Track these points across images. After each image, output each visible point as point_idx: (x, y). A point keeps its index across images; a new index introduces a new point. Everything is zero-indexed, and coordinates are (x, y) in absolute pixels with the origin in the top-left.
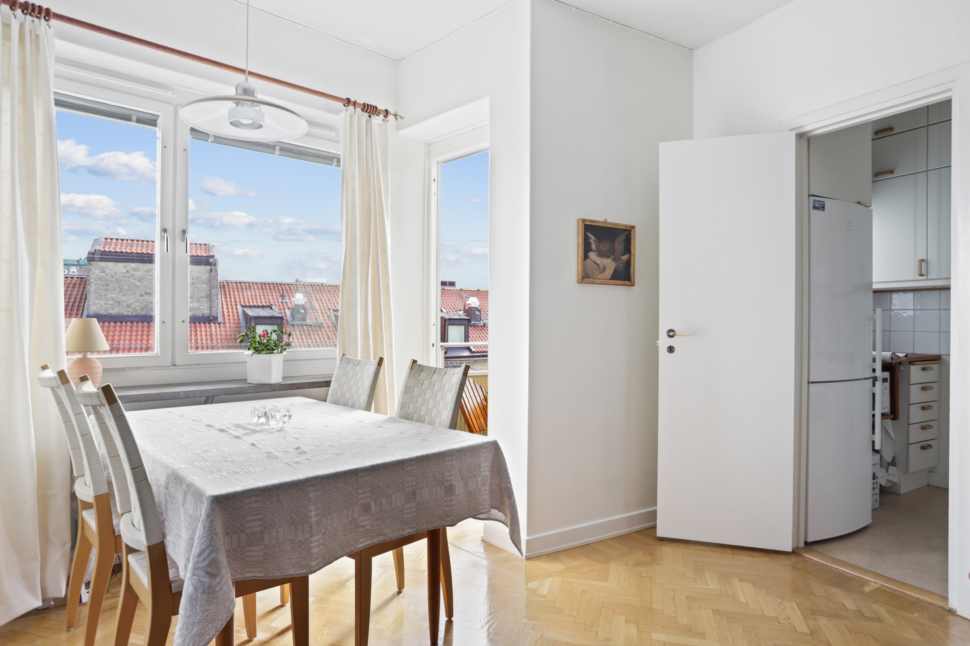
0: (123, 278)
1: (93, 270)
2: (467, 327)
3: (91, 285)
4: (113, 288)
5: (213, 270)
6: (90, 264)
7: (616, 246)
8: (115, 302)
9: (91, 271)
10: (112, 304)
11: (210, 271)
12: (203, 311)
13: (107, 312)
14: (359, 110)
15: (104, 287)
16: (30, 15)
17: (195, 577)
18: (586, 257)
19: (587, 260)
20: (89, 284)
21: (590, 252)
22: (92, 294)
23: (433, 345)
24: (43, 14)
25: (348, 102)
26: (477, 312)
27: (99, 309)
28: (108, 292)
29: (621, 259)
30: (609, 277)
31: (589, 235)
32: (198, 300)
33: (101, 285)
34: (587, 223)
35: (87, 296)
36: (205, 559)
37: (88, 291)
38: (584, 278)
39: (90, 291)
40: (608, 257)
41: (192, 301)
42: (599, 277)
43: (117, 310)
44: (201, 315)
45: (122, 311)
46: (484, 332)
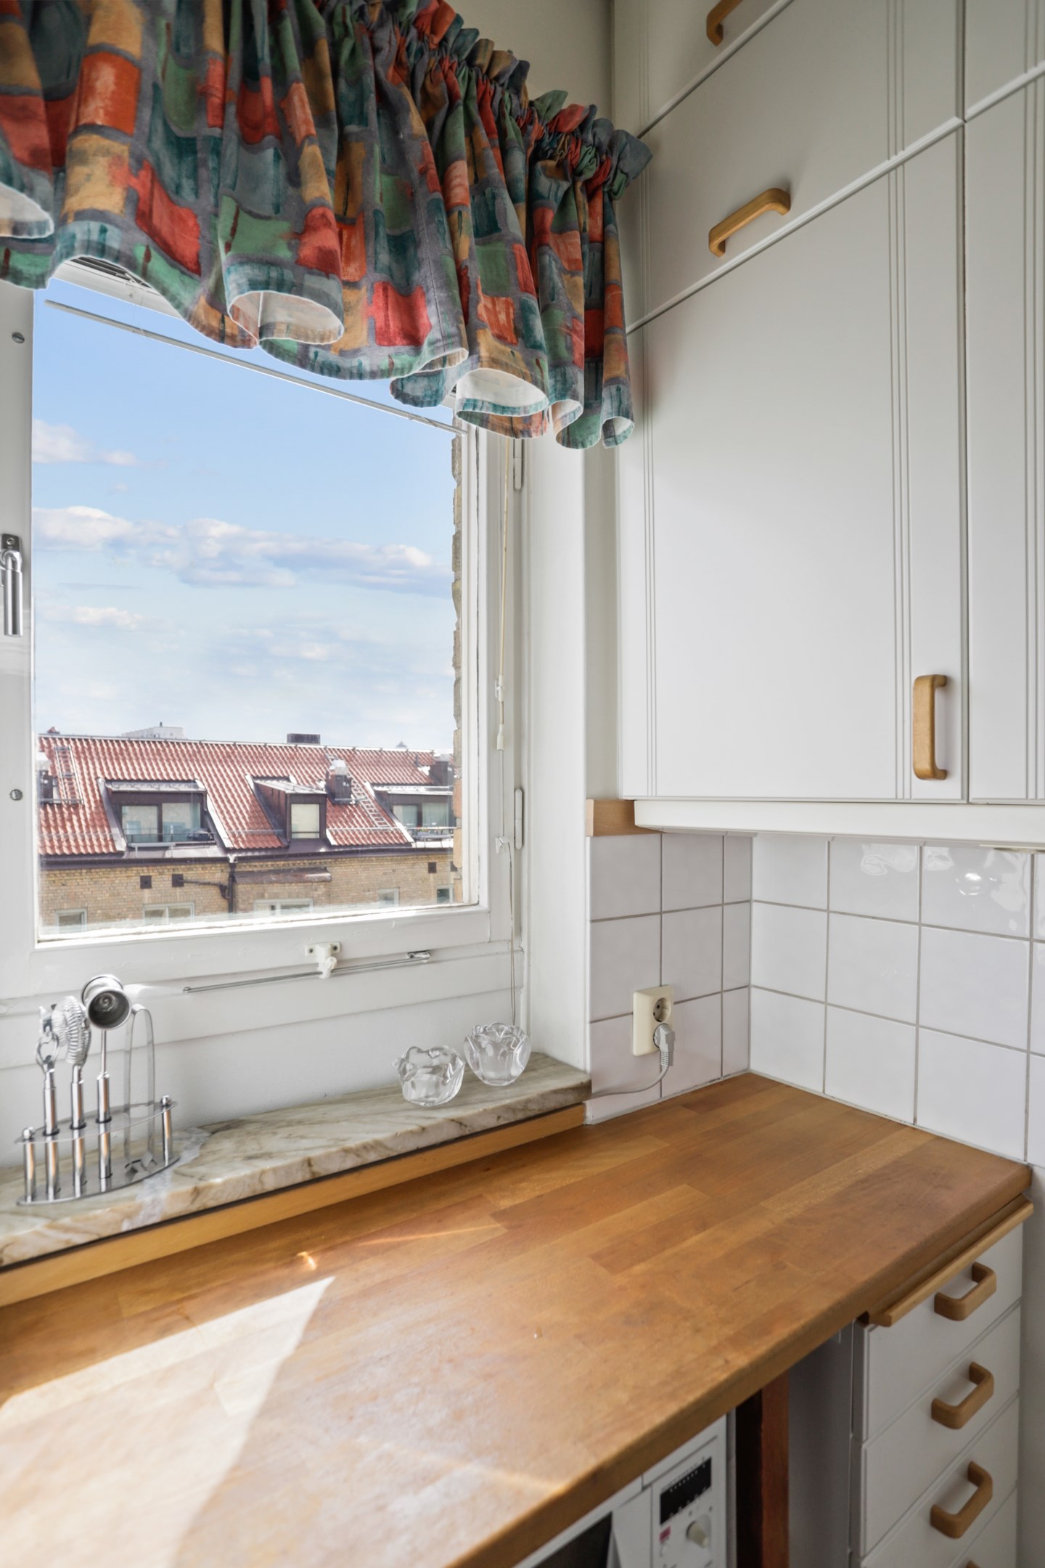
2: (325, 806)
26: (344, 784)
46: (354, 814)
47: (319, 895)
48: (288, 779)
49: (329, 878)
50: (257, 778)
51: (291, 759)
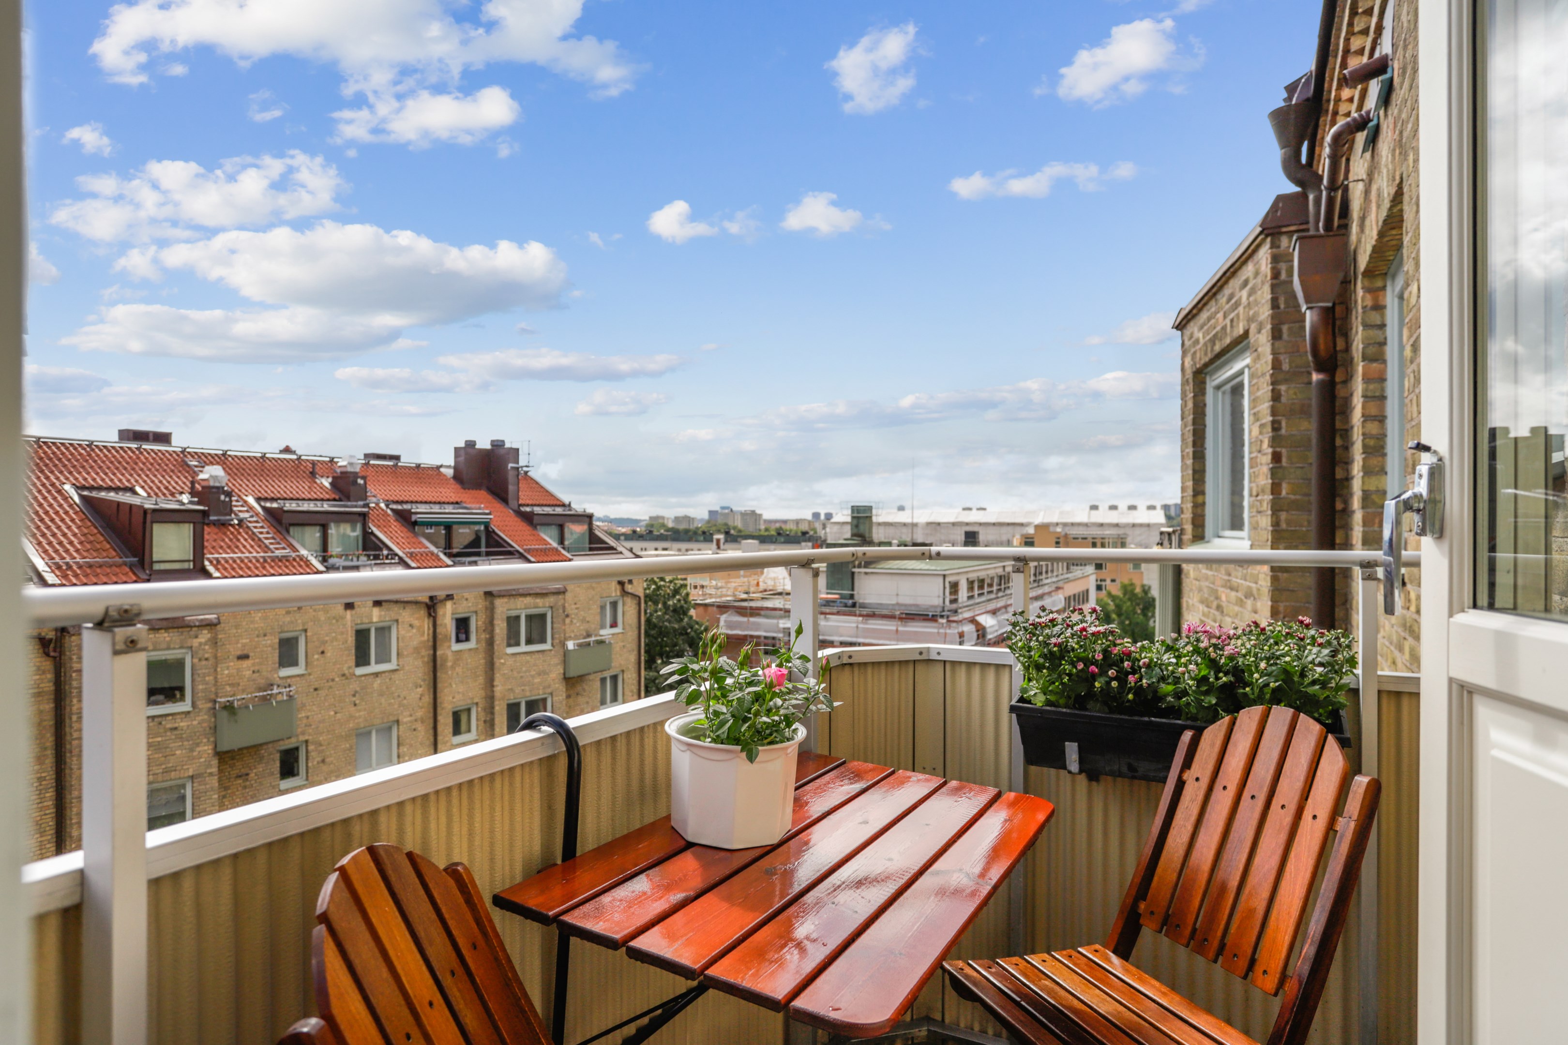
2: (199, 527)
26: (222, 497)
46: (239, 537)
47: (200, 644)
48: (132, 490)
49: (215, 621)
50: (84, 488)
51: (133, 464)
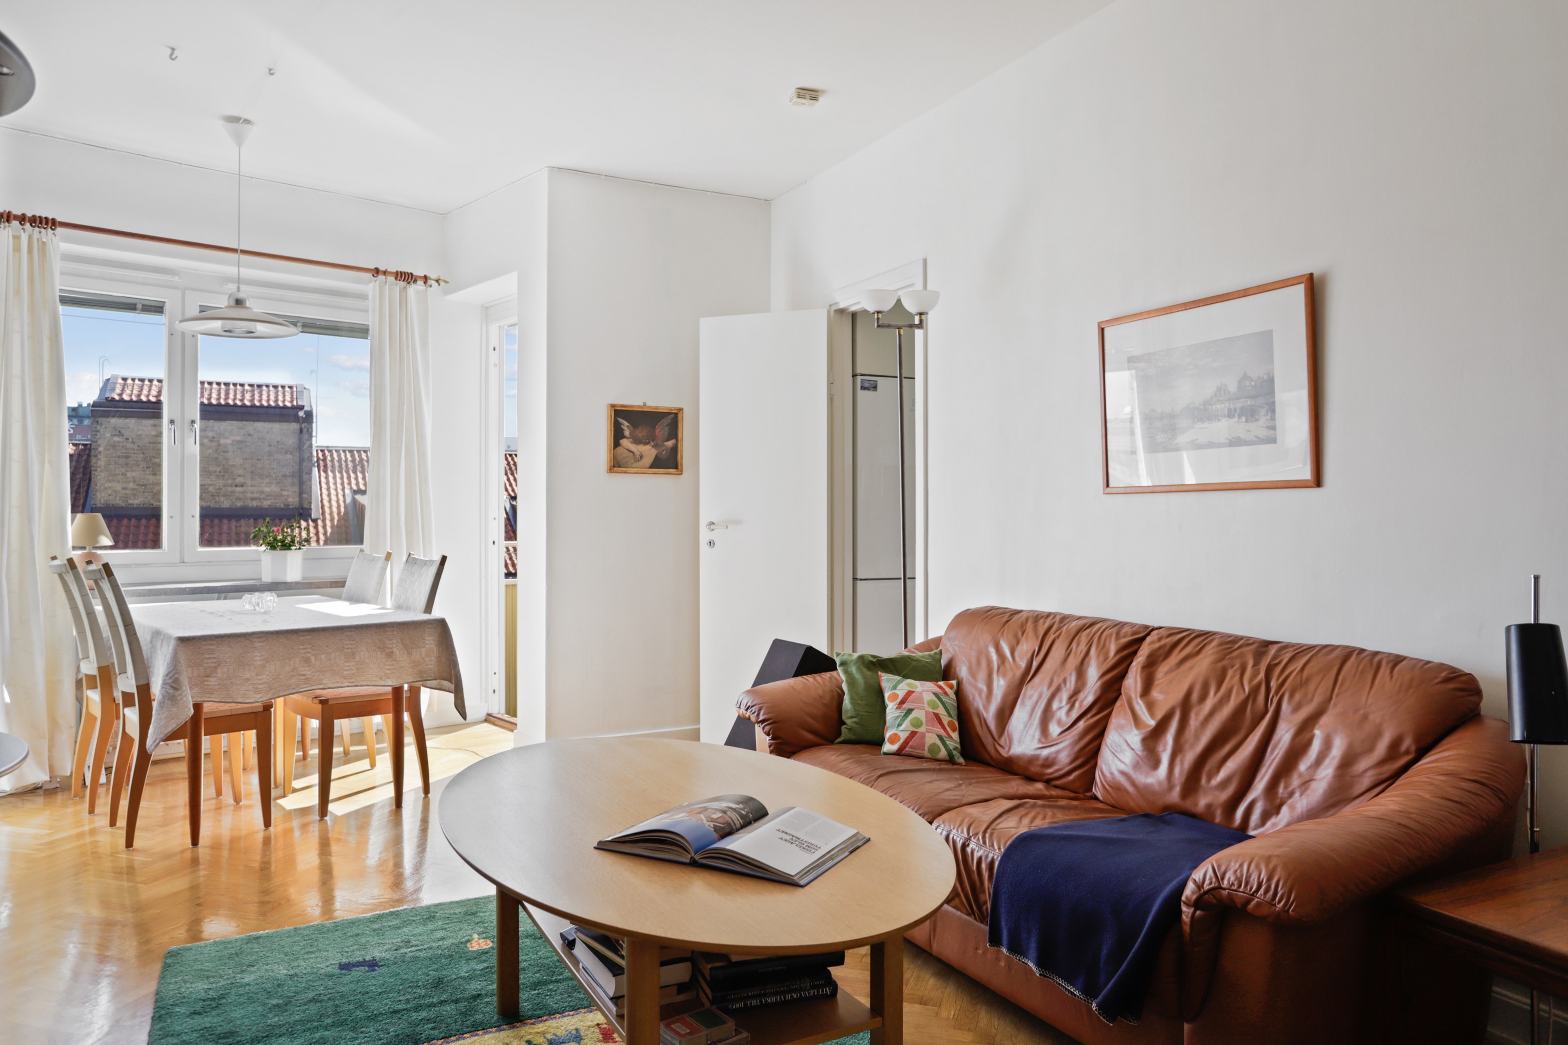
0: (151, 445)
1: (101, 432)
3: (99, 457)
4: (135, 462)
5: (305, 430)
6: (97, 422)
7: (657, 431)
8: (138, 485)
9: (98, 433)
10: (134, 489)
11: (299, 431)
12: (287, 499)
13: (127, 501)
14: (391, 279)
15: (121, 459)
16: (38, 227)
17: (164, 689)
18: (616, 444)
19: (618, 448)
20: (96, 456)
21: (622, 438)
22: (101, 471)
23: (494, 543)
24: (50, 225)
25: (377, 272)
27: (111, 497)
28: (128, 469)
29: (665, 445)
30: (649, 465)
31: (621, 420)
32: (278, 481)
33: (115, 457)
34: (618, 408)
35: (93, 476)
36: (171, 678)
37: (94, 467)
38: (614, 467)
39: (97, 467)
40: (646, 444)
41: (269, 483)
42: (634, 465)
43: (142, 499)
44: (282, 506)
45: (149, 500)
